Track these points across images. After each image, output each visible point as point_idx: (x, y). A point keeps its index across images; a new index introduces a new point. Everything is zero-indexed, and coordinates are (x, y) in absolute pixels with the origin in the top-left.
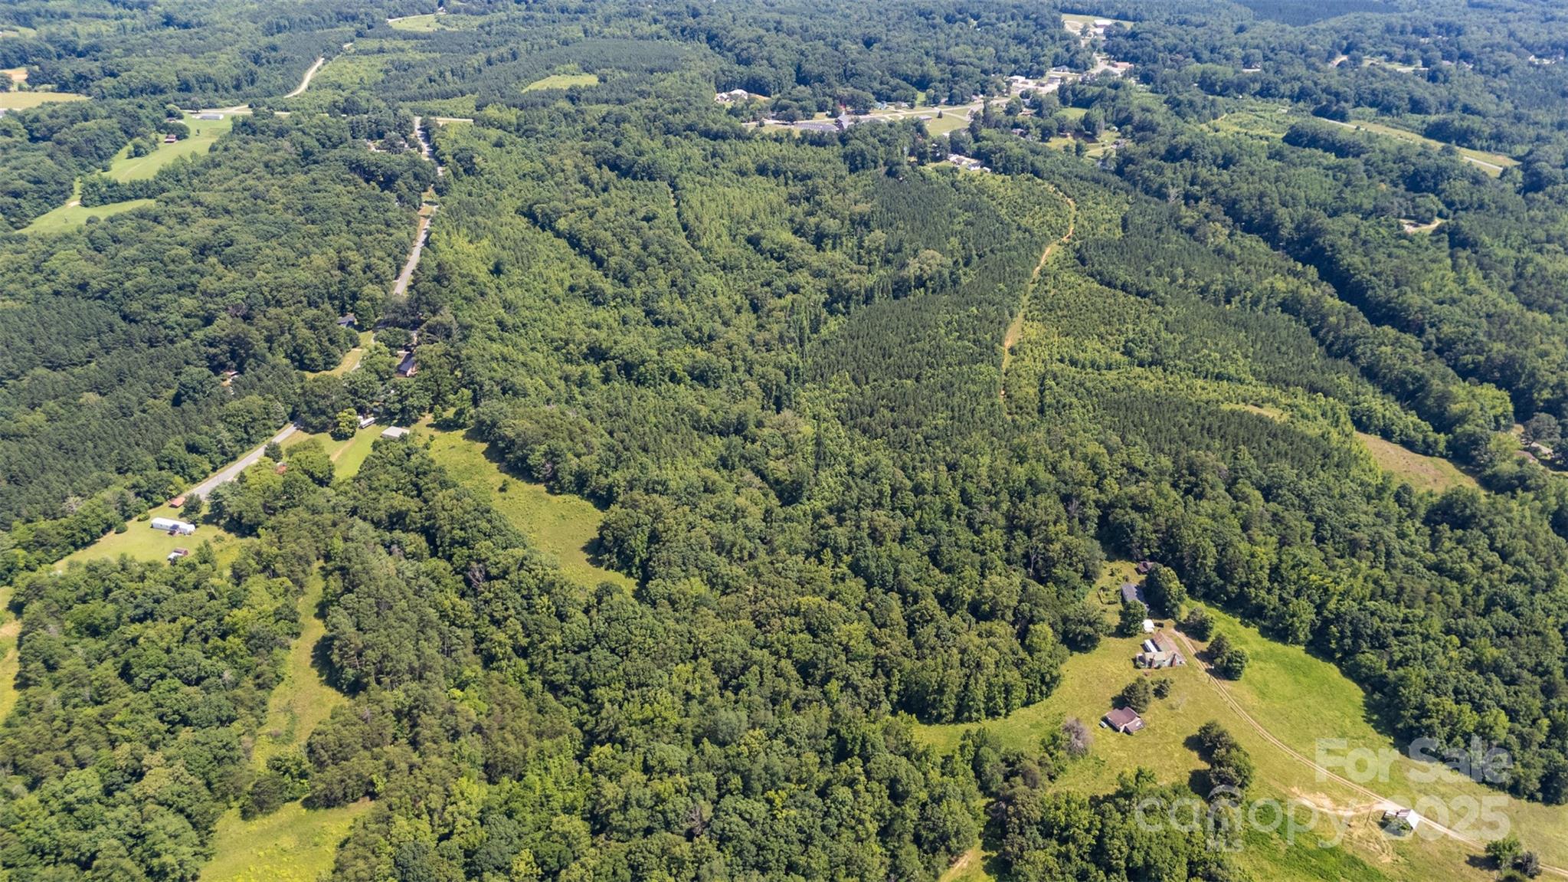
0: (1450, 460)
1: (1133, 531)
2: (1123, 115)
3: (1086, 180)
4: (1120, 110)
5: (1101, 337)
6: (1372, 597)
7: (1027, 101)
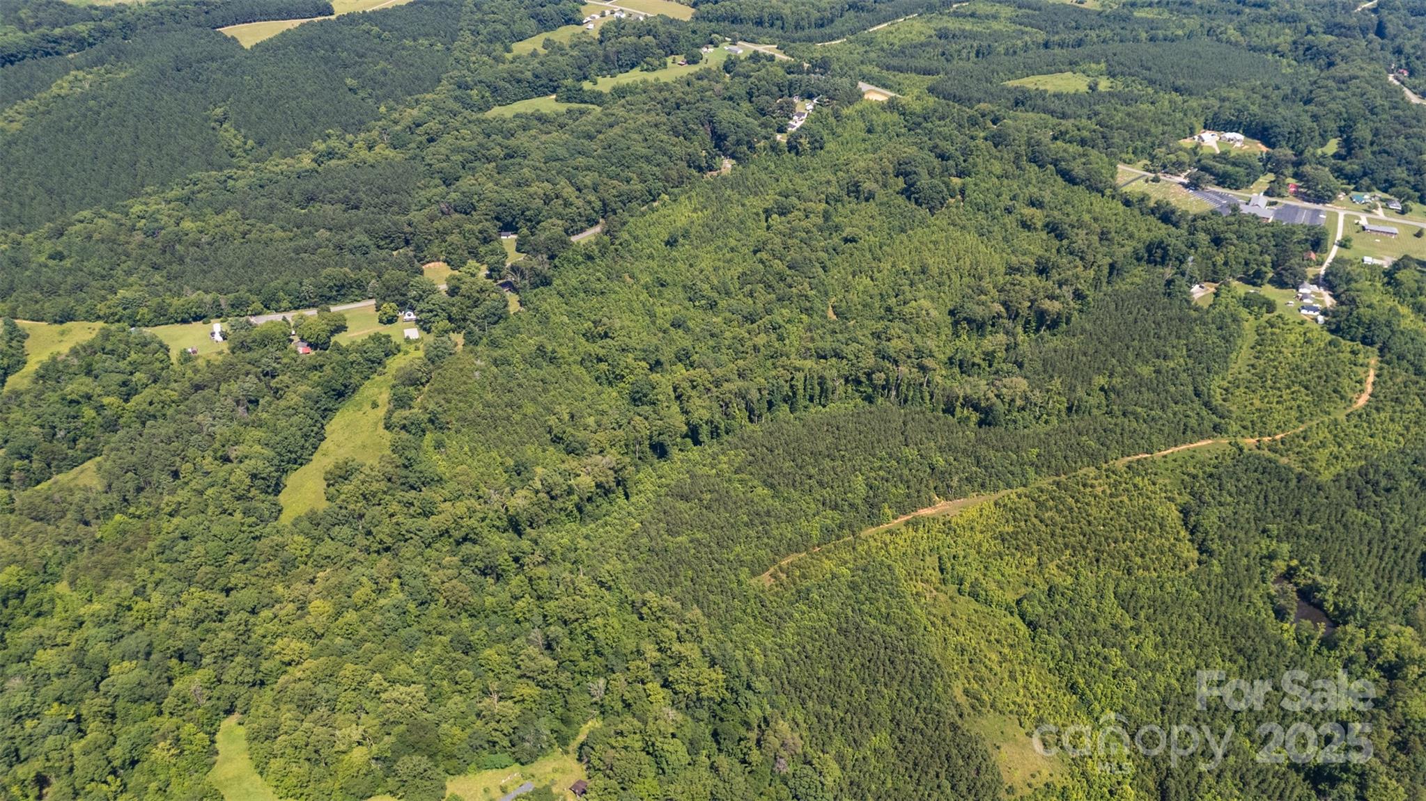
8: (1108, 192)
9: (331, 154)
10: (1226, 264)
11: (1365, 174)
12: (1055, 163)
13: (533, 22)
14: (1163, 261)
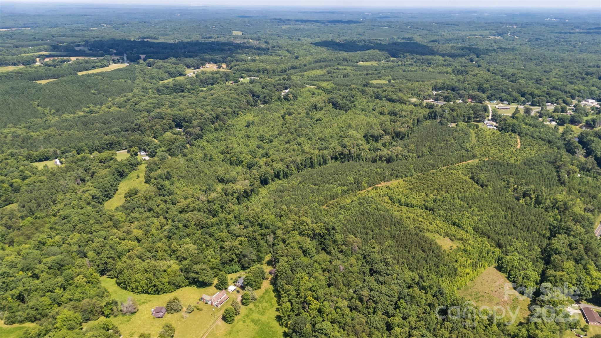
8: (407, 103)
9: (91, 112)
10: (457, 116)
11: (492, 96)
12: (385, 97)
13: (167, 74)
14: (435, 117)
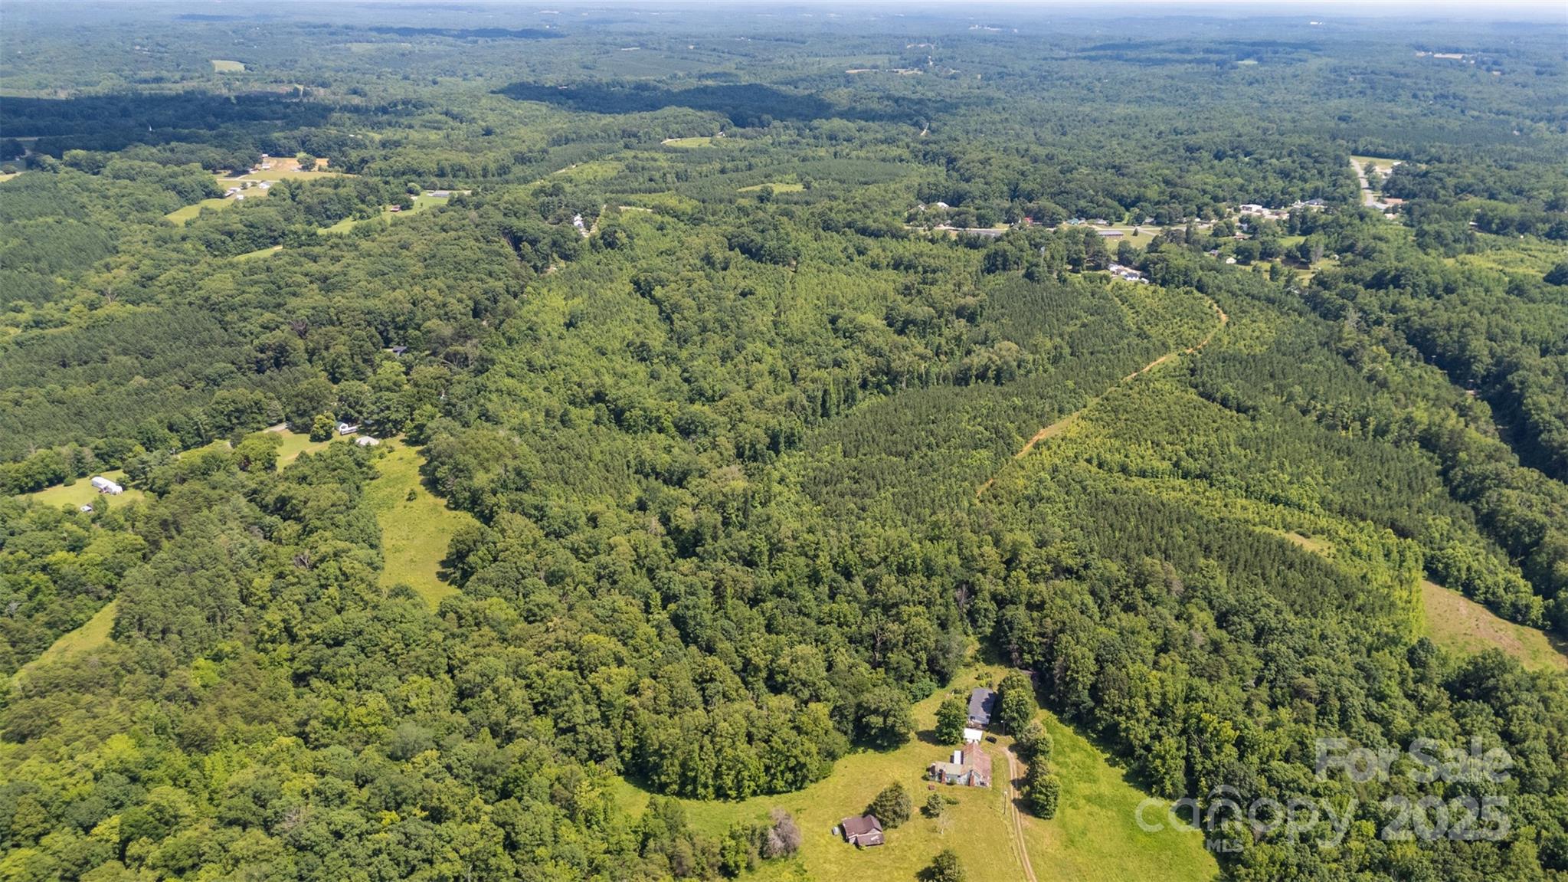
0: (1547, 633)
1: (1011, 629)
2: (1347, 243)
3: (1259, 299)
4: (1346, 237)
5: (1156, 444)
6: (1287, 758)
7: (1245, 226)
12: (848, 226)
14: (1005, 266)
